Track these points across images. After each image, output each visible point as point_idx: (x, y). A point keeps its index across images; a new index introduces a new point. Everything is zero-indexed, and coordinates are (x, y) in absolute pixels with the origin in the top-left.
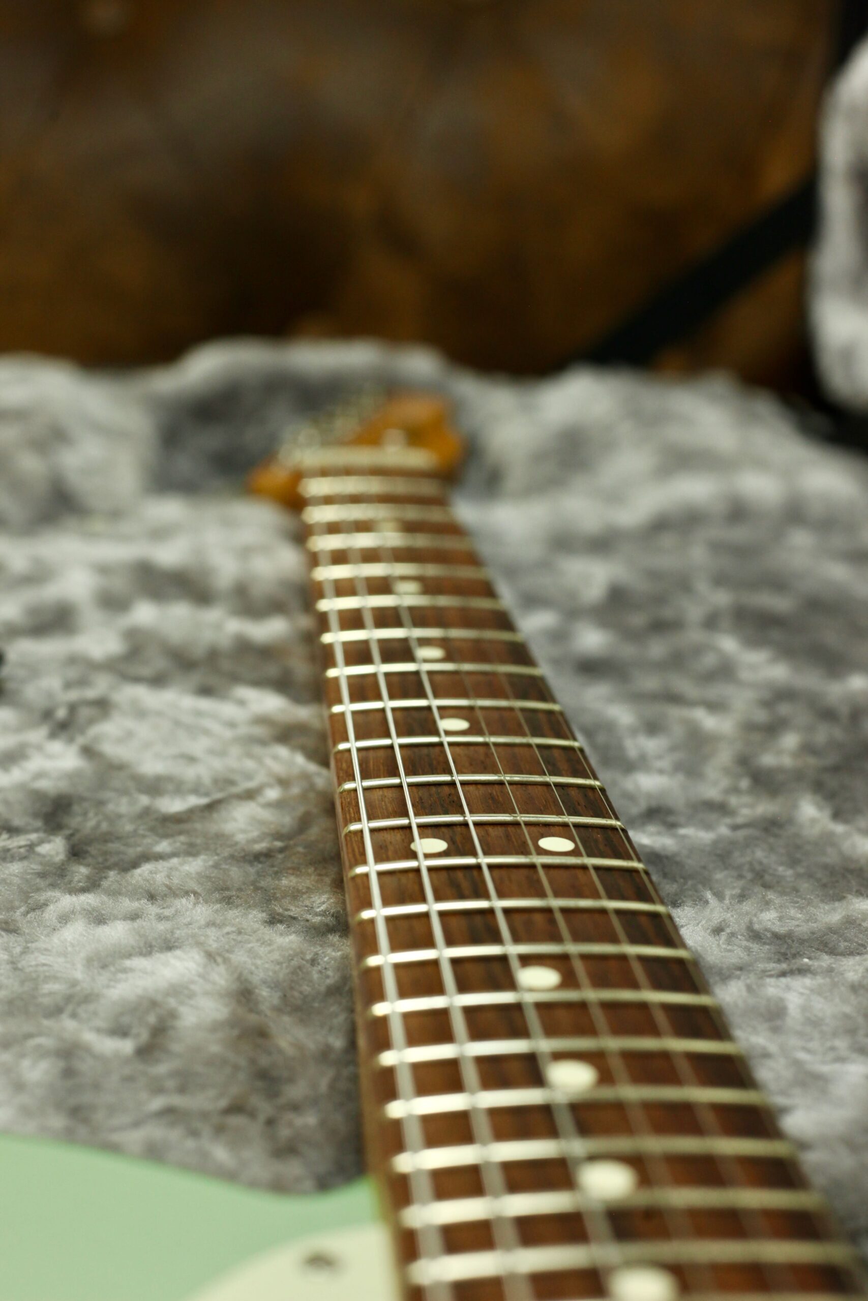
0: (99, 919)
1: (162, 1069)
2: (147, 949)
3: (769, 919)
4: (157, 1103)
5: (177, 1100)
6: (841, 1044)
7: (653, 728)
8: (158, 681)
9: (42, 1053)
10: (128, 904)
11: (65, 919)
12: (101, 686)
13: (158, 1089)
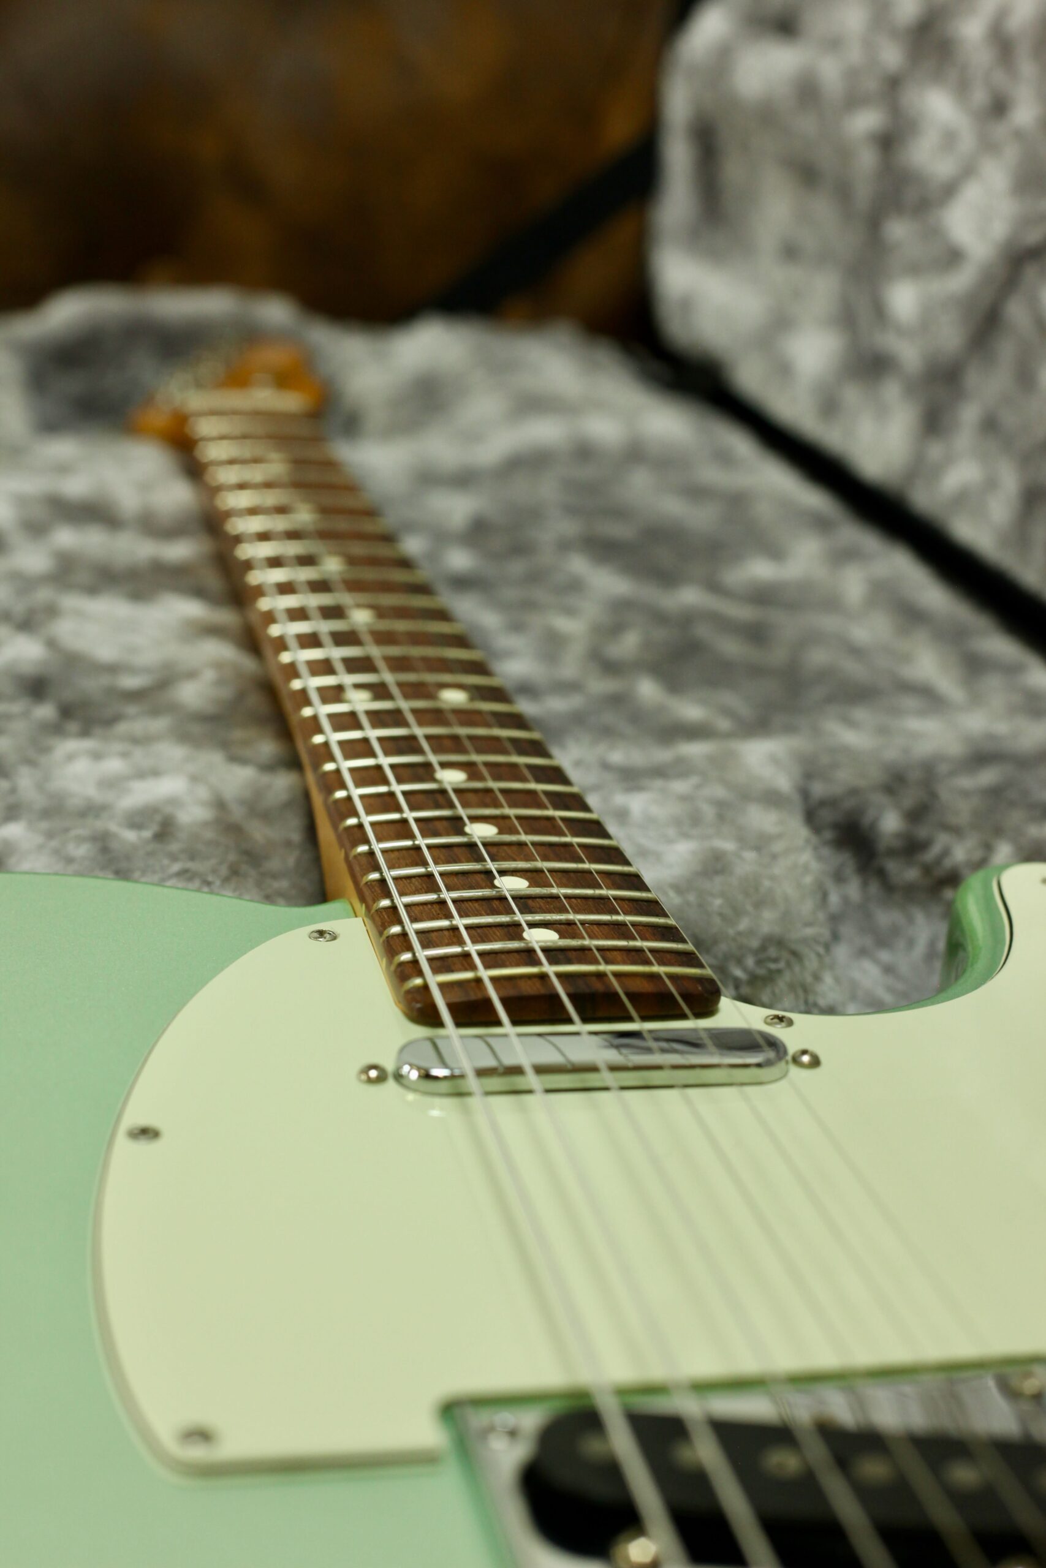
0: (97, 756)
1: (174, 847)
2: (141, 775)
3: (617, 757)
4: (176, 867)
5: (190, 865)
6: (671, 832)
7: (517, 627)
8: (92, 590)
9: (80, 840)
10: (118, 747)
11: (70, 758)
12: (43, 595)
13: (174, 858)
